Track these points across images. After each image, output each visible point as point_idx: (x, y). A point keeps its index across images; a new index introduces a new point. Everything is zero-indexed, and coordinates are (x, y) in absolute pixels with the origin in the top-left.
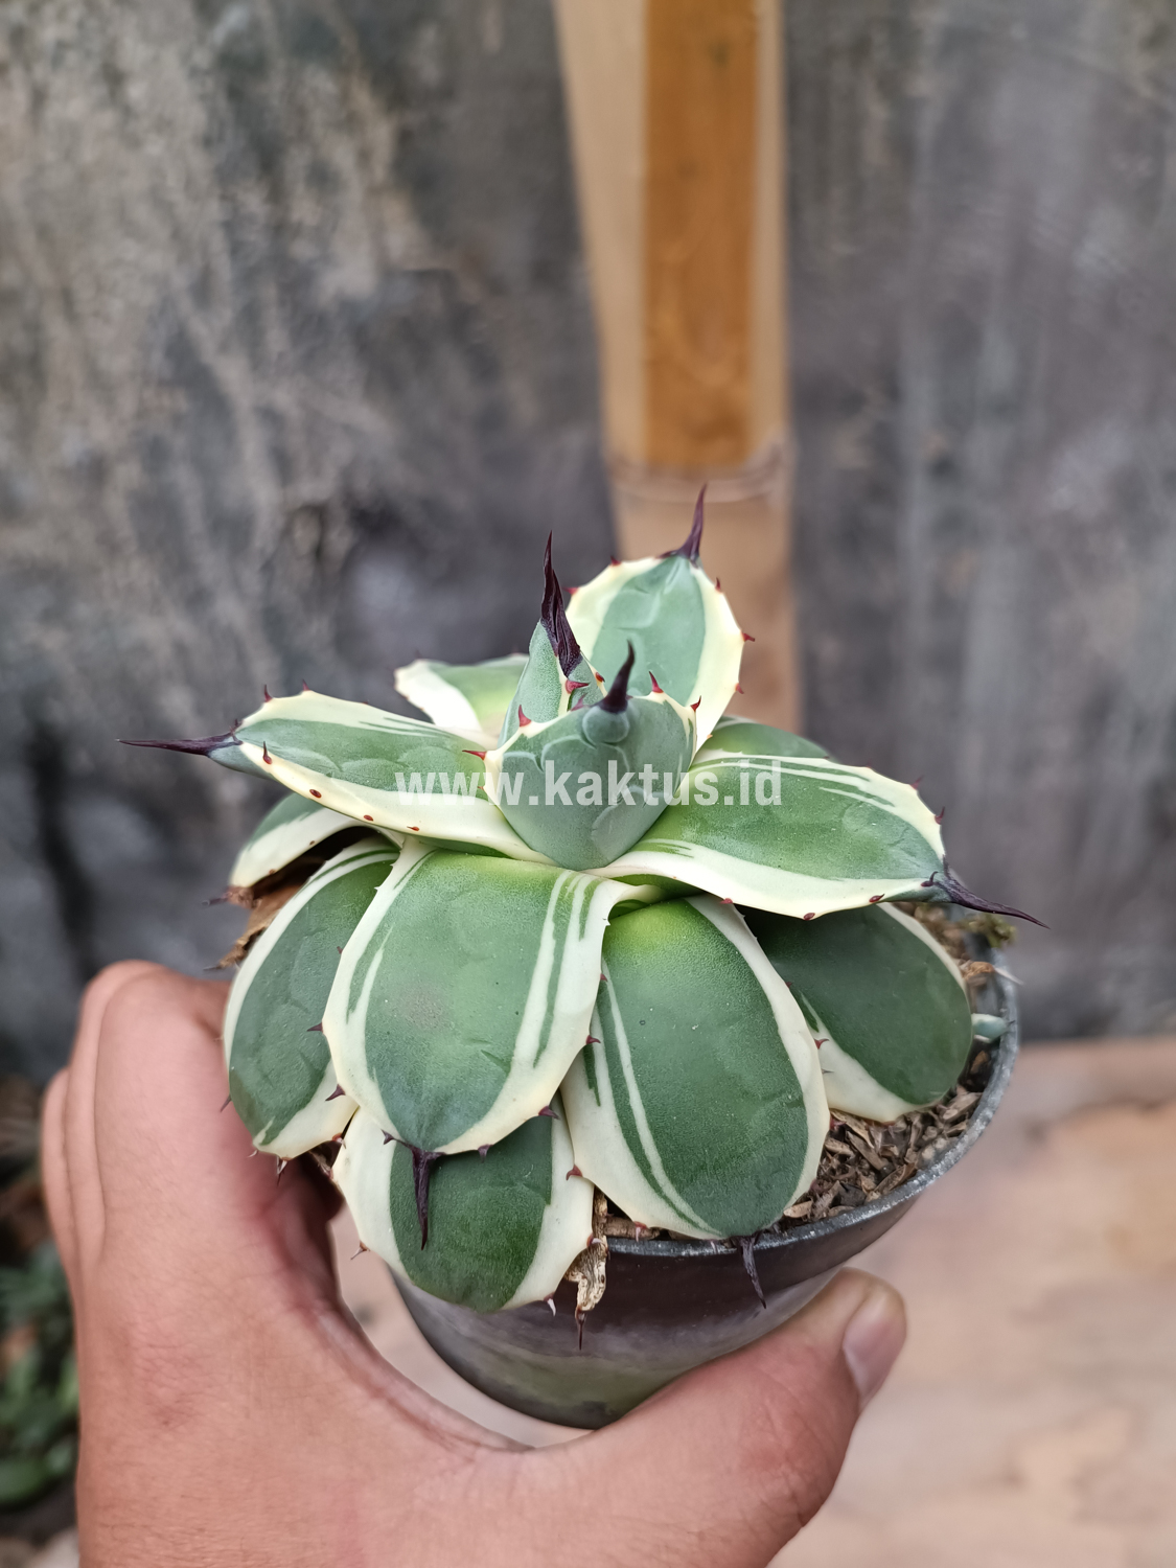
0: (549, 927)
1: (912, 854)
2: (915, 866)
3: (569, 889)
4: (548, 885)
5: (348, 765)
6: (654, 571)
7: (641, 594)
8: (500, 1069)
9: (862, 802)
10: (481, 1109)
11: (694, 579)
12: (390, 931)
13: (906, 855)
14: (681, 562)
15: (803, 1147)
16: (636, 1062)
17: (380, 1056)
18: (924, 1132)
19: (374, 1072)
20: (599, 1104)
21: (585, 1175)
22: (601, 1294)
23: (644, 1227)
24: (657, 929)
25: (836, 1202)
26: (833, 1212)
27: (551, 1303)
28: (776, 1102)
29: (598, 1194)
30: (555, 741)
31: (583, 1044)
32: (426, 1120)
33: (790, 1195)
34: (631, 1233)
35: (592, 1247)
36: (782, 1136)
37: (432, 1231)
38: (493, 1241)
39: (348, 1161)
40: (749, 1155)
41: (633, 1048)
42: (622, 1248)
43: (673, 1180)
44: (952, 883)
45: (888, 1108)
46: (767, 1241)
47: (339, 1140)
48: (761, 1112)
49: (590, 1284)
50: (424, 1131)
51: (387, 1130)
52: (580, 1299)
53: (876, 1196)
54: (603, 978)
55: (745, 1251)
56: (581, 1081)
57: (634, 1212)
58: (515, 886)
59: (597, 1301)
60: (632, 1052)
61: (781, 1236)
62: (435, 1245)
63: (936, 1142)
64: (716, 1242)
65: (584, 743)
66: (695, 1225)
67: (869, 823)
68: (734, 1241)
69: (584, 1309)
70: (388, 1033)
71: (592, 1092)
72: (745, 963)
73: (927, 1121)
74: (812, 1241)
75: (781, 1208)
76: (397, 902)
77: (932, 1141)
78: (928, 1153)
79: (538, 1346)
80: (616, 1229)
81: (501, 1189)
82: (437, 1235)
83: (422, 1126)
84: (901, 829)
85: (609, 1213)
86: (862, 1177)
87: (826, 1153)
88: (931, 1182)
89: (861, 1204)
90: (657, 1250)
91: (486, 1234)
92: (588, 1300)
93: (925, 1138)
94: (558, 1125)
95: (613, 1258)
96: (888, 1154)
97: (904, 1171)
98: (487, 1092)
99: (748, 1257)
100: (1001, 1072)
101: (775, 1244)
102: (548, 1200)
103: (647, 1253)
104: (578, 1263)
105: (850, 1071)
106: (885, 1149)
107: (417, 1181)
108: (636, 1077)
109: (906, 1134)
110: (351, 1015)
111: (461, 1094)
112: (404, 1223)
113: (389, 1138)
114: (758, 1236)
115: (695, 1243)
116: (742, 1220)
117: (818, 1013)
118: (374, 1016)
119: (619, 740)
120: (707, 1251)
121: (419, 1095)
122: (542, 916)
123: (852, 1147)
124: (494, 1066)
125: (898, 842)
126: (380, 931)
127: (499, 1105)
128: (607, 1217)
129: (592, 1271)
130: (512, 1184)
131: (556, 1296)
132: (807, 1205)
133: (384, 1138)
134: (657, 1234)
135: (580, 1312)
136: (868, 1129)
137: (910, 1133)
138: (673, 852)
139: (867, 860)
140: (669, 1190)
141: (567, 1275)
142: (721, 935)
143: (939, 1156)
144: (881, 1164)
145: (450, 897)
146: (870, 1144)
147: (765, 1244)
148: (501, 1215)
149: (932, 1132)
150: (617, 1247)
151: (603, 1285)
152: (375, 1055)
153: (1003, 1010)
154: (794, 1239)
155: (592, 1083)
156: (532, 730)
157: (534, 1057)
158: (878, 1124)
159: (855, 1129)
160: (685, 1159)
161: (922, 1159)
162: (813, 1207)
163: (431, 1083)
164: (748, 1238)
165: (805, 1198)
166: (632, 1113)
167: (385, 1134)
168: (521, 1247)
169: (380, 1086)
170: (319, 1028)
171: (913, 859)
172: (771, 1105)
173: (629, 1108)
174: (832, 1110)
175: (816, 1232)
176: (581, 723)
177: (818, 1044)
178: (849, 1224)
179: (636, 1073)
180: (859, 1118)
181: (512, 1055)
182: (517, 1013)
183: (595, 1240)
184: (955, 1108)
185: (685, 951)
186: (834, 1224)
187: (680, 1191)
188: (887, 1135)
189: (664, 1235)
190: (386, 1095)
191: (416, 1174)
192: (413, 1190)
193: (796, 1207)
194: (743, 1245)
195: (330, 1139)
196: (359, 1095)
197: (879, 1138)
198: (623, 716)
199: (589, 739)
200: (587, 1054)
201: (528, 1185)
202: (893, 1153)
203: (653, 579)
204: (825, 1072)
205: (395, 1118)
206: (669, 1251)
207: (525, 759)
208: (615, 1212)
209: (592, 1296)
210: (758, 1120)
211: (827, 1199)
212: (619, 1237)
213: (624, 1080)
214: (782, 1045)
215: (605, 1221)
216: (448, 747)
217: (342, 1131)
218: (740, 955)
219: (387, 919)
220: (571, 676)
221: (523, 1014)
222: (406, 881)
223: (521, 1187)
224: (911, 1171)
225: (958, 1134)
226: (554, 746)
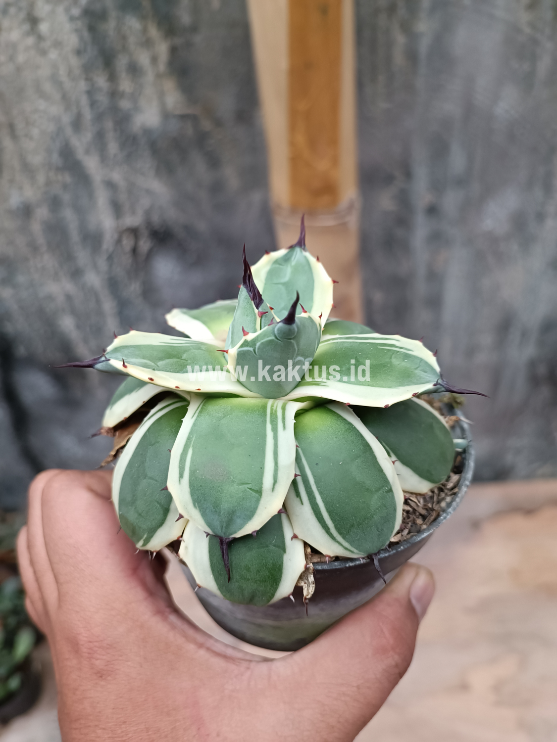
0: (269, 427)
1: (425, 372)
2: (428, 377)
3: (274, 408)
4: (264, 408)
5: (160, 363)
6: (286, 255)
7: (281, 267)
8: (257, 495)
9: (398, 351)
10: (250, 514)
11: (306, 257)
12: (194, 439)
13: (423, 373)
14: (298, 250)
15: (395, 510)
16: (315, 482)
17: (198, 497)
18: (439, 495)
19: (196, 504)
20: (302, 504)
21: (299, 537)
22: (314, 589)
23: (329, 557)
24: (317, 421)
25: (409, 533)
26: (409, 536)
27: (291, 597)
28: (381, 491)
29: (306, 544)
30: (263, 341)
31: (293, 478)
32: (224, 523)
33: (392, 532)
34: (323, 560)
35: (307, 568)
36: (385, 506)
37: (232, 573)
38: (262, 573)
39: (186, 548)
40: (373, 517)
41: (314, 476)
42: (319, 568)
43: (340, 533)
44: (445, 383)
45: (424, 487)
46: (383, 554)
47: (181, 539)
48: (375, 497)
49: (309, 586)
50: (224, 529)
51: (206, 531)
52: (305, 593)
53: (424, 527)
54: (297, 446)
55: (375, 559)
56: (293, 494)
57: (324, 551)
58: (249, 410)
59: (312, 593)
60: (314, 478)
61: (389, 552)
62: (235, 580)
63: (445, 499)
64: (363, 558)
65: (277, 340)
66: (352, 552)
67: (404, 360)
68: (370, 557)
69: (307, 597)
70: (201, 486)
71: (298, 499)
72: (358, 431)
73: (441, 490)
74: (402, 551)
75: (388, 538)
76: (194, 425)
77: (443, 499)
78: (443, 504)
79: (276, 618)
80: (316, 559)
81: (263, 550)
82: (235, 575)
83: (223, 526)
84: (419, 361)
85: (312, 552)
86: (417, 519)
87: (404, 510)
88: (448, 517)
89: (419, 531)
90: (335, 566)
91: (258, 571)
92: (308, 592)
93: (440, 498)
94: (284, 516)
95: (316, 573)
96: (426, 507)
97: (434, 514)
98: (252, 506)
99: (376, 562)
100: (469, 464)
101: (386, 555)
102: (284, 551)
103: (331, 568)
104: (301, 577)
105: (407, 472)
106: (425, 505)
107: (223, 552)
108: (318, 489)
109: (432, 497)
110: (181, 480)
111: (240, 509)
112: (218, 572)
113: (208, 535)
114: (379, 552)
115: (352, 560)
116: (371, 547)
117: (390, 449)
118: (193, 479)
119: (293, 337)
120: (358, 563)
121: (220, 512)
122: (265, 422)
123: (411, 506)
124: (254, 494)
125: (418, 367)
126: (189, 439)
127: (259, 511)
128: (311, 555)
129: (308, 580)
130: (267, 546)
131: (293, 594)
132: (399, 535)
133: (205, 535)
134: (334, 559)
135: (306, 599)
136: (416, 498)
137: (434, 496)
138: (318, 385)
139: (406, 378)
140: (339, 538)
141: (297, 583)
142: (345, 419)
143: (449, 505)
144: (424, 512)
145: (220, 419)
146: (419, 504)
147: (382, 555)
148: (264, 561)
149: (443, 495)
150: (317, 567)
151: (314, 585)
152: (196, 497)
153: (465, 436)
154: (394, 551)
155: (298, 495)
156: (251, 337)
157: (272, 487)
158: (420, 495)
159: (411, 498)
160: (345, 523)
161: (441, 507)
162: (402, 535)
163: (225, 506)
164: (376, 554)
165: (398, 533)
166: (318, 506)
167: (206, 532)
168: (275, 574)
169: (200, 511)
170: (166, 488)
171: (426, 374)
172: (379, 493)
173: (317, 504)
174: (404, 491)
175: (404, 547)
176: (274, 331)
177: (394, 462)
178: (417, 541)
179: (317, 487)
180: (412, 493)
181: (262, 488)
182: (261, 468)
183: (308, 566)
184: (451, 482)
185: (331, 429)
186: (410, 541)
187: (344, 538)
188: (425, 499)
189: (337, 558)
190: (204, 514)
191: (222, 549)
192: (221, 556)
193: (395, 537)
194: (374, 557)
195: (175, 538)
196: (191, 517)
197: (422, 501)
198: (294, 326)
199: (278, 338)
200: (294, 483)
201: (275, 546)
202: (428, 506)
203: (286, 259)
204: (397, 474)
205: (209, 524)
206: (340, 565)
207: (248, 351)
208: (315, 551)
209: (310, 591)
210: (374, 501)
211: (406, 532)
212: (317, 563)
213: (312, 492)
214: (379, 465)
215: (310, 556)
216: (203, 349)
217: (181, 534)
218: (355, 427)
219: (191, 433)
220: (260, 309)
221: (264, 468)
222: (197, 414)
223: (272, 547)
224: (437, 513)
225: (455, 494)
226: (262, 343)
